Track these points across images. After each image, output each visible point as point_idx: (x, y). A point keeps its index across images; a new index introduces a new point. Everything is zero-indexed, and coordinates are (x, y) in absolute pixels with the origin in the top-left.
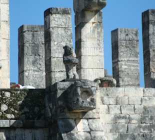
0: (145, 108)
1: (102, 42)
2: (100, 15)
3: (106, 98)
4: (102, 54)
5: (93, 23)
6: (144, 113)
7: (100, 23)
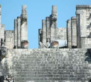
0: (22, 54)
1: (27, 29)
2: (27, 22)
3: (12, 52)
4: (27, 32)
6: (21, 56)
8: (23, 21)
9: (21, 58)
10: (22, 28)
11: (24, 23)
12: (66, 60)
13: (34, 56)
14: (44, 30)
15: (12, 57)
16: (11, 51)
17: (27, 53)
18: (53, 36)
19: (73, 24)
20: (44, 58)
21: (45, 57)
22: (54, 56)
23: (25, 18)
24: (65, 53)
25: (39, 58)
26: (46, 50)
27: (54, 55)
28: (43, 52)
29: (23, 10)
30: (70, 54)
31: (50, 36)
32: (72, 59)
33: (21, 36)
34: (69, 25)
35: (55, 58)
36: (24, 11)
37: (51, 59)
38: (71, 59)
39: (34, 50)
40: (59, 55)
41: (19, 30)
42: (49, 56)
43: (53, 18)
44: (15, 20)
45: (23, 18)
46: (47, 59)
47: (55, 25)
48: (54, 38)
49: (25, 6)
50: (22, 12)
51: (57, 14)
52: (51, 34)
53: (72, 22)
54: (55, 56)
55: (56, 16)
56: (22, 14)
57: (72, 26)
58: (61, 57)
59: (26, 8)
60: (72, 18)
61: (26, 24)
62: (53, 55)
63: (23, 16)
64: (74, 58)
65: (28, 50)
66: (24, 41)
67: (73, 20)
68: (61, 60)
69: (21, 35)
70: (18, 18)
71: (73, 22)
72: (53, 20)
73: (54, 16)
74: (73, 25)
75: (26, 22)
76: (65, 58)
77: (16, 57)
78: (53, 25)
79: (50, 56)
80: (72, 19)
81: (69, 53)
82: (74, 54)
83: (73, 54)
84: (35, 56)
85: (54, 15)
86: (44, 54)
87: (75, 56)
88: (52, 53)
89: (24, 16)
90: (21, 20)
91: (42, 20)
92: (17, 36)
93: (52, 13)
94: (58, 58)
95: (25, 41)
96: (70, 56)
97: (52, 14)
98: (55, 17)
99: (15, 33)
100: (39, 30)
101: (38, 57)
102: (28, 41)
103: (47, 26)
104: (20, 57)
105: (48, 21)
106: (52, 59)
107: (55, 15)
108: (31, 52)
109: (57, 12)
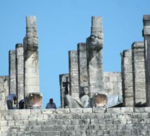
0: (29, 122)
1: (38, 69)
2: (37, 53)
3: (7, 117)
4: (38, 76)
5: (33, 58)
7: (37, 57)
8: (29, 52)
9: (27, 129)
10: (26, 67)
11: (32, 56)
12: (129, 133)
13: (56, 124)
14: (75, 74)
15: (7, 129)
16: (5, 114)
17: (42, 118)
18: (94, 84)
19: (135, 58)
20: (79, 129)
21: (81, 127)
22: (101, 125)
23: (34, 44)
24: (124, 117)
25: (67, 129)
26: (83, 112)
27: (100, 121)
28: (75, 116)
29: (29, 26)
30: (136, 120)
31: (89, 83)
32: (140, 131)
33: (24, 85)
34: (127, 61)
35: (103, 128)
36: (32, 30)
37: (94, 131)
38: (138, 131)
39: (56, 113)
40: (111, 122)
41: (21, 72)
42: (90, 123)
43: (94, 43)
44: (11, 53)
45: (28, 45)
46: (86, 132)
47: (98, 59)
48: (96, 87)
49: (33, 19)
50: (27, 32)
51: (102, 35)
52: (91, 80)
53: (133, 53)
54: (102, 123)
55: (101, 39)
56: (27, 35)
57: (133, 64)
58: (115, 127)
59: (34, 23)
60: (135, 46)
61: (37, 58)
62: (98, 123)
63: (29, 39)
64: (146, 127)
65: (43, 112)
66: (32, 95)
67: (135, 50)
68: (117, 133)
69: (24, 83)
70: (17, 46)
71: (137, 53)
72: (94, 47)
73: (97, 39)
74: (136, 60)
75: (35, 53)
76: (125, 127)
77: (16, 128)
78: (94, 59)
79: (92, 124)
80: (133, 48)
81: (133, 118)
82: (145, 120)
83: (143, 120)
84: (59, 124)
85: (95, 37)
86: (77, 121)
87: (146, 123)
88: (96, 117)
89: (31, 41)
90: (24, 49)
91: (69, 52)
92: (15, 87)
93: (92, 32)
94: (108, 129)
95: (34, 94)
96: (136, 123)
97: (92, 36)
98: (99, 40)
99: (12, 80)
100: (61, 76)
101: (64, 126)
102: (41, 95)
103: (81, 63)
104: (24, 127)
105: (83, 51)
106: (97, 131)
107: (98, 37)
108: (49, 116)
109: (102, 30)
